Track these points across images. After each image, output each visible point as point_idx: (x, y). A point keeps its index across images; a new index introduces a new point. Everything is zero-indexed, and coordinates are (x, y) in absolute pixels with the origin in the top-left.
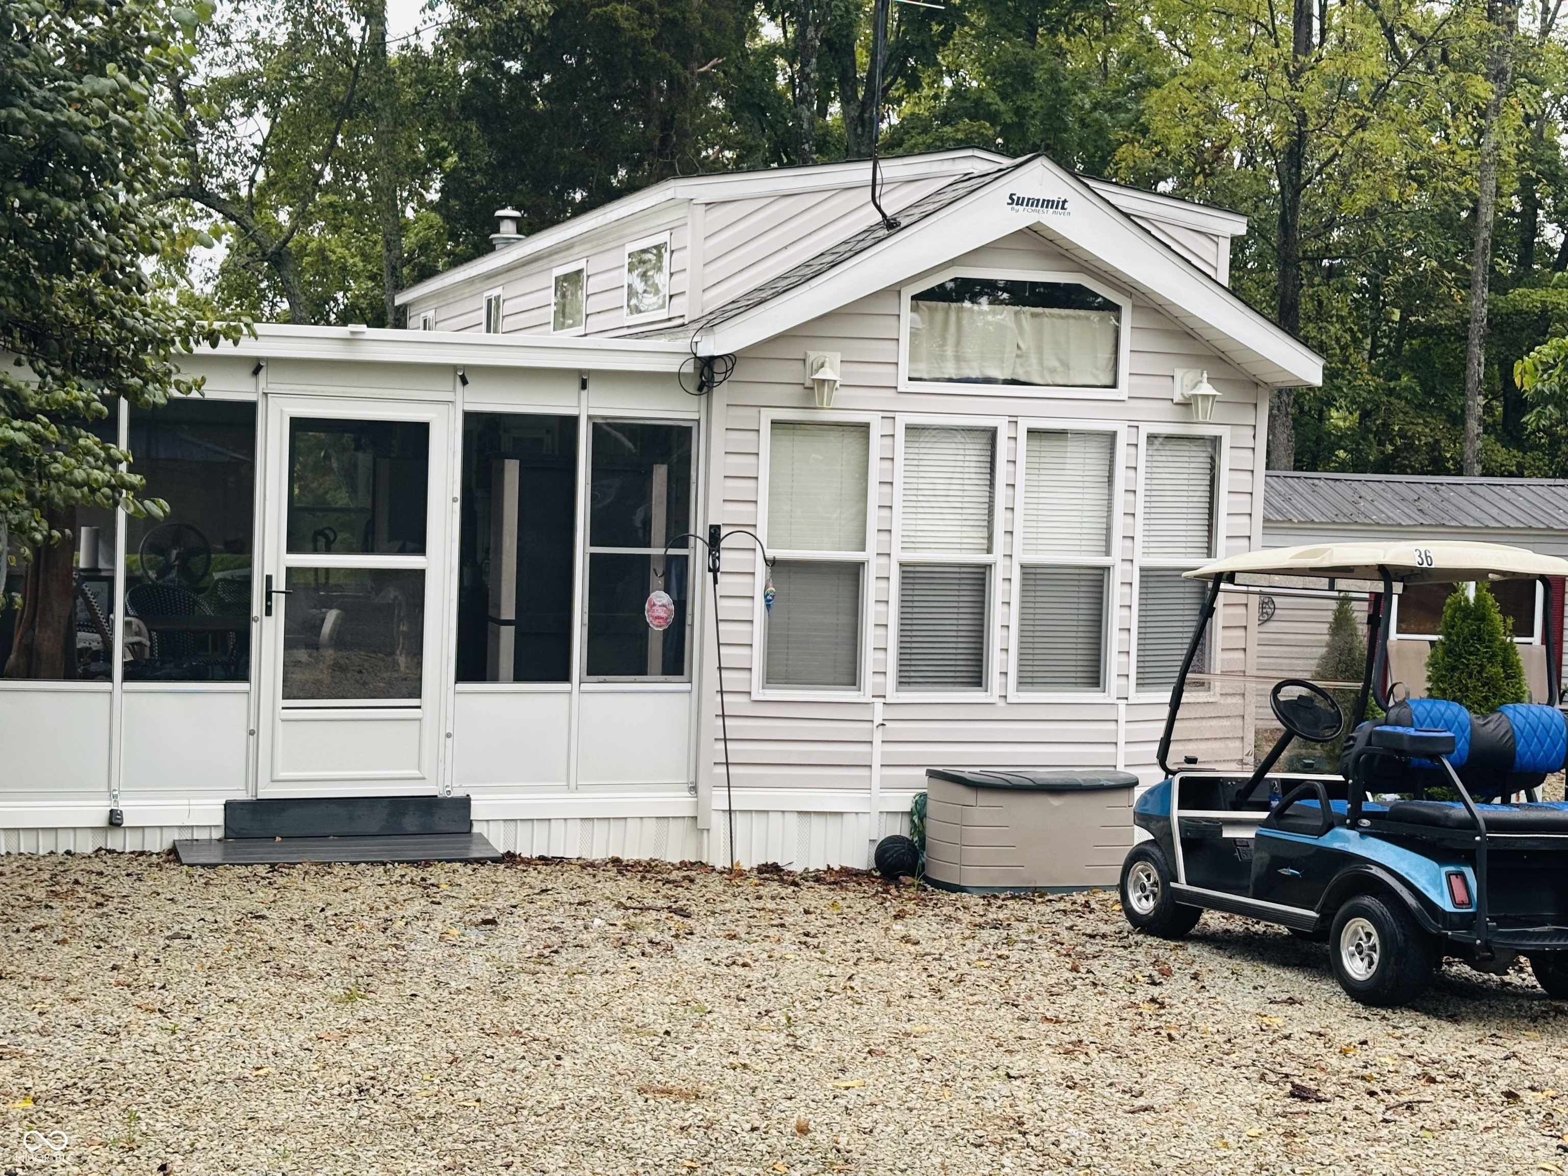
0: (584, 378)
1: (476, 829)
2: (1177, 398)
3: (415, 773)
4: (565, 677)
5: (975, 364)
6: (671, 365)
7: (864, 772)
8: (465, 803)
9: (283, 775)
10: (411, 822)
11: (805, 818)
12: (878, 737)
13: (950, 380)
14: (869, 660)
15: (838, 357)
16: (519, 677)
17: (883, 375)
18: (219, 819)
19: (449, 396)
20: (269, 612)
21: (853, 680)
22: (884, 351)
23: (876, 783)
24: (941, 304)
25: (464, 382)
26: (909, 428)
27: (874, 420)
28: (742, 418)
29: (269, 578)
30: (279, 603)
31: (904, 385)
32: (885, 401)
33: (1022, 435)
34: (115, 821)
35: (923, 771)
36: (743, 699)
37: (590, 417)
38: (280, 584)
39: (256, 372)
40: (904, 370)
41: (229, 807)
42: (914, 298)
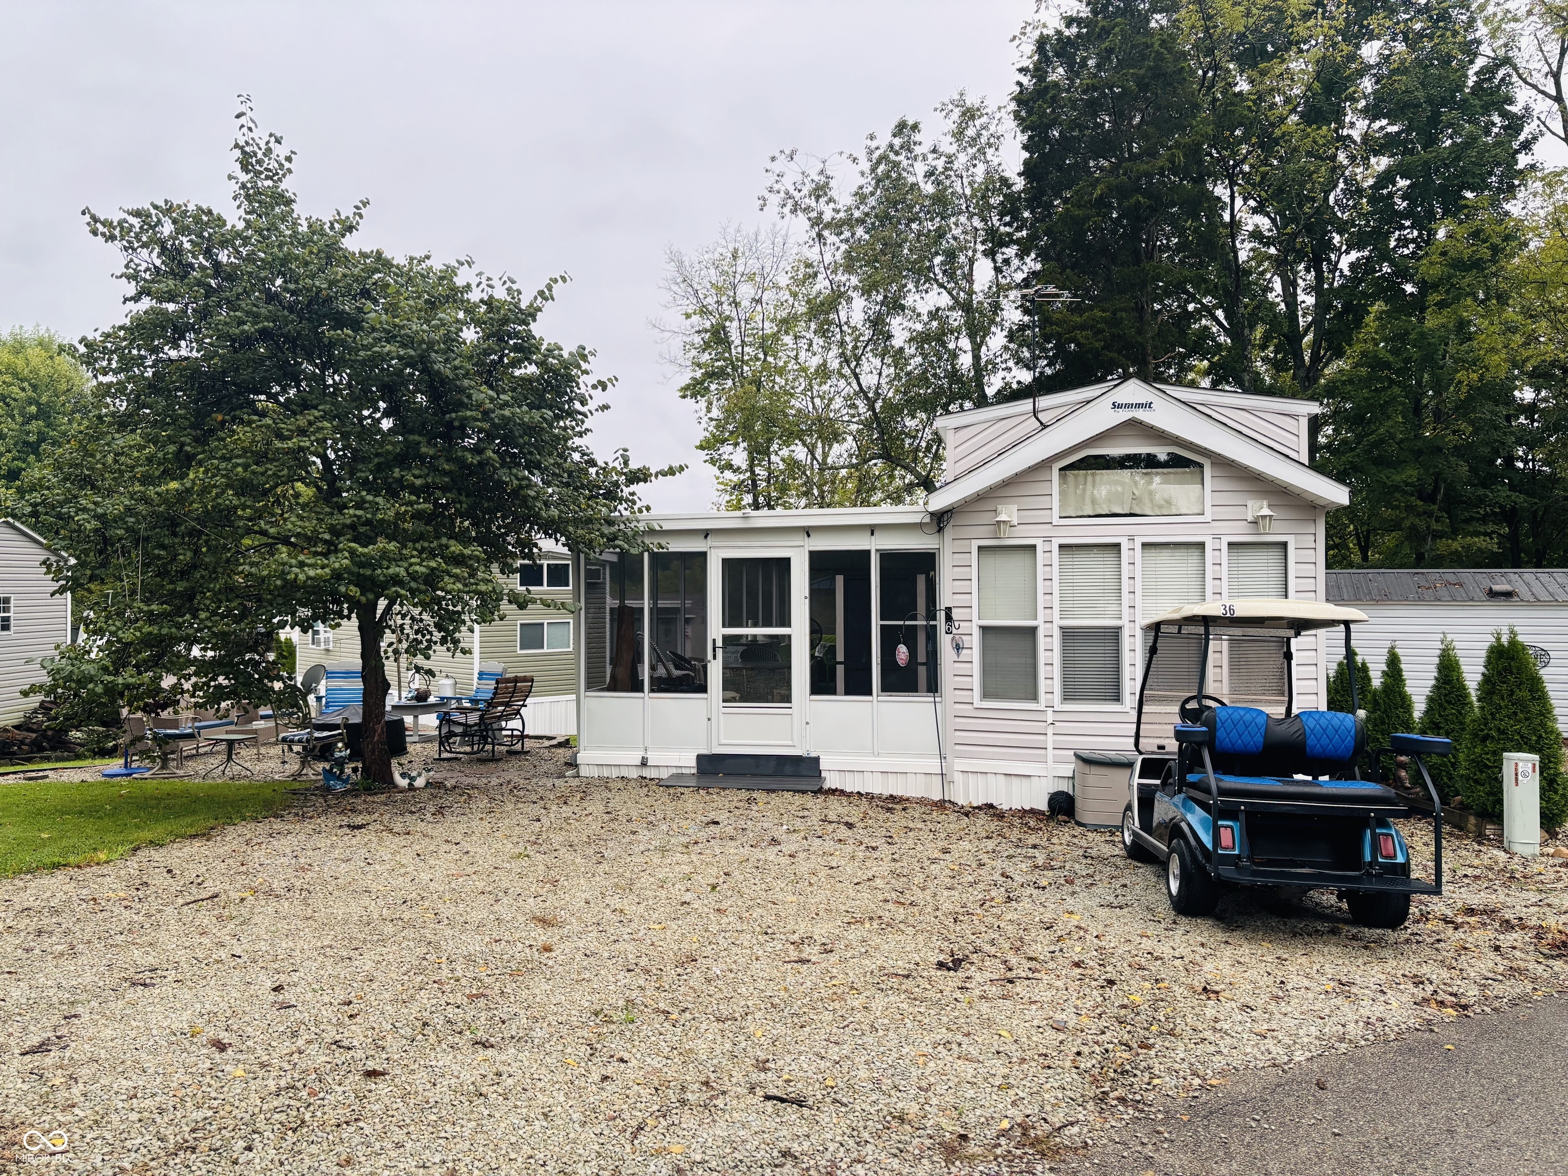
0: (872, 529)
1: (823, 775)
2: (1250, 519)
3: (790, 743)
4: (870, 693)
5: (1105, 506)
6: (916, 519)
7: (1043, 751)
8: (817, 760)
9: (724, 742)
10: (788, 769)
11: (1009, 778)
12: (1050, 731)
13: (1090, 516)
14: (1043, 685)
15: (1016, 507)
16: (848, 692)
17: (1042, 516)
18: (693, 763)
19: (801, 543)
20: (715, 658)
21: (1034, 696)
22: (1043, 502)
23: (1050, 759)
24: (1081, 472)
25: (809, 536)
26: (1061, 547)
27: (1039, 543)
28: (960, 546)
29: (714, 640)
30: (719, 653)
31: (1056, 521)
32: (1045, 530)
33: (1138, 547)
34: (644, 763)
35: (1072, 752)
36: (969, 707)
37: (877, 550)
38: (719, 643)
39: (706, 537)
40: (1056, 513)
41: (700, 758)
42: (1060, 470)
